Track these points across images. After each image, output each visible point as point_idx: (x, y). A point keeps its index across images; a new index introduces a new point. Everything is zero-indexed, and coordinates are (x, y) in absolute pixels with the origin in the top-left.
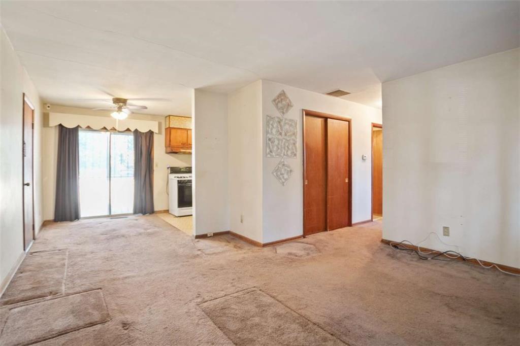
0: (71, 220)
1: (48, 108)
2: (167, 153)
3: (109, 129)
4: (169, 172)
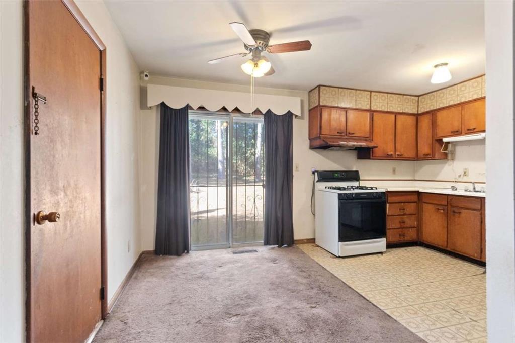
0: (178, 254)
1: (146, 79)
2: (312, 148)
3: (230, 109)
4: (317, 179)
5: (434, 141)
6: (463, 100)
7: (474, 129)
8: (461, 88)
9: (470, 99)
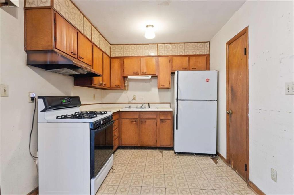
2: (30, 64)
5: (122, 77)
6: (140, 55)
7: (146, 73)
8: (138, 47)
9: (144, 55)
